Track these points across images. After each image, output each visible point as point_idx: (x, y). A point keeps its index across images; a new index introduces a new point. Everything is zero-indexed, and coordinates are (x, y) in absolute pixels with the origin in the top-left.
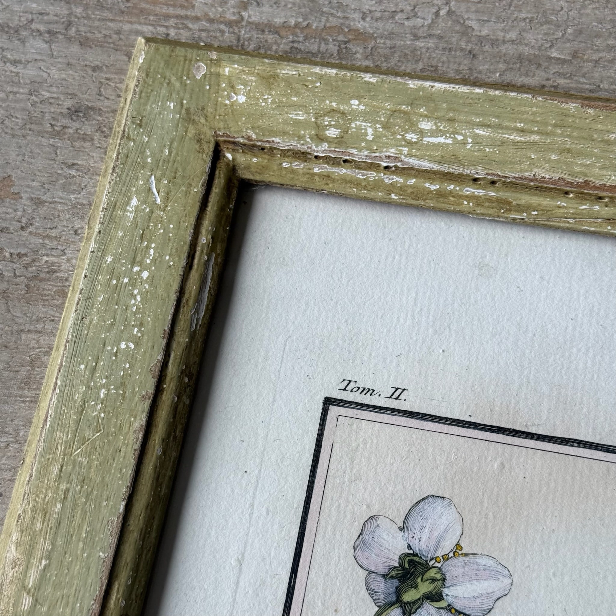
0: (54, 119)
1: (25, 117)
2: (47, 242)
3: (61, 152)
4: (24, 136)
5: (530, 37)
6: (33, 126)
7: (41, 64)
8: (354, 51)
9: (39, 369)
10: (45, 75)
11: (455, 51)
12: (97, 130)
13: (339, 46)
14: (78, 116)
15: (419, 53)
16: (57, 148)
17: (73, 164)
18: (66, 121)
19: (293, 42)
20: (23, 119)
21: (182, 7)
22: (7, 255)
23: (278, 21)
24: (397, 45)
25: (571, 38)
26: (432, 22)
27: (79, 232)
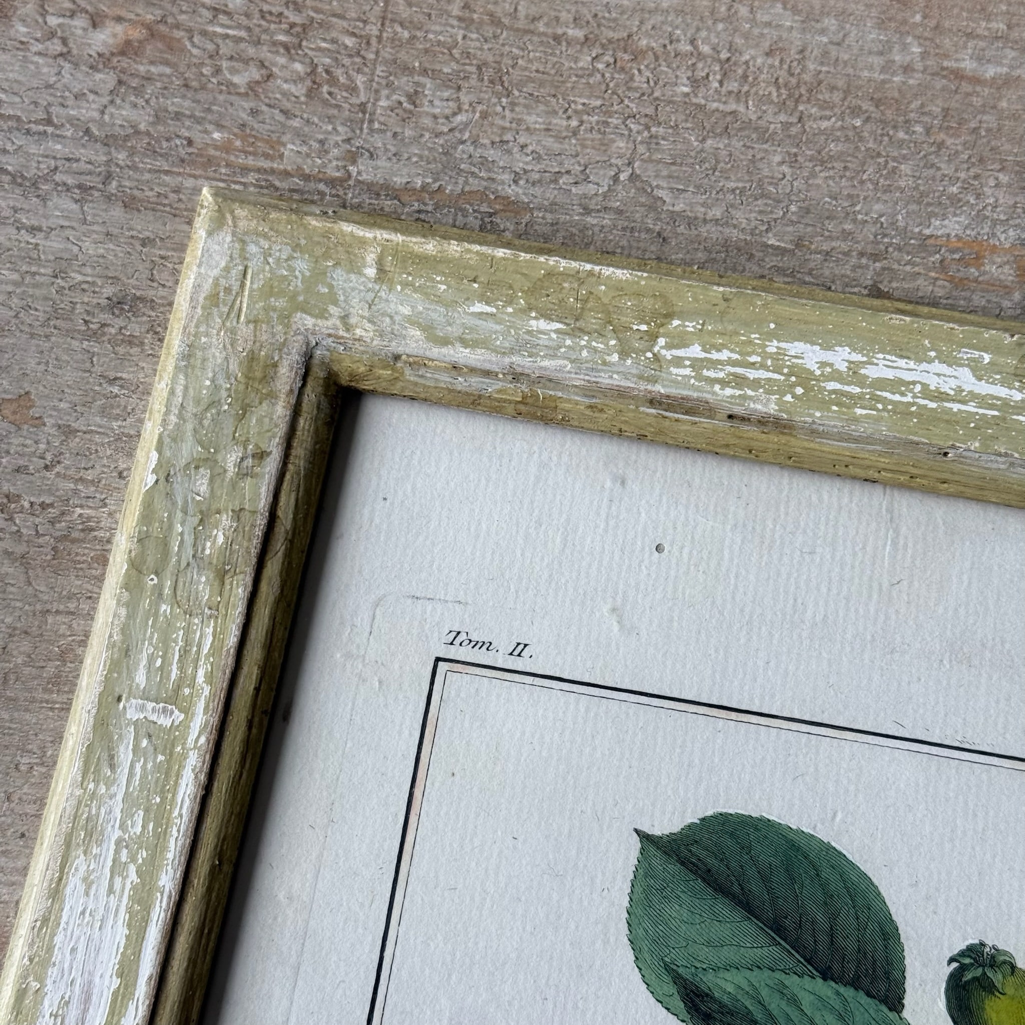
0: (88, 313)
1: (48, 309)
2: (80, 487)
3: (98, 360)
4: (46, 337)
5: (739, 215)
6: (58, 323)
7: (68, 232)
8: (502, 227)
9: (72, 665)
10: (75, 249)
11: (639, 232)
12: (148, 332)
13: (482, 219)
14: (122, 309)
15: (590, 232)
16: (93, 354)
17: (116, 379)
18: (105, 317)
19: (419, 212)
20: (45, 312)
21: (266, 156)
22: (26, 505)
23: (399, 181)
24: (561, 220)
25: (794, 218)
26: (609, 190)
27: (125, 474)
